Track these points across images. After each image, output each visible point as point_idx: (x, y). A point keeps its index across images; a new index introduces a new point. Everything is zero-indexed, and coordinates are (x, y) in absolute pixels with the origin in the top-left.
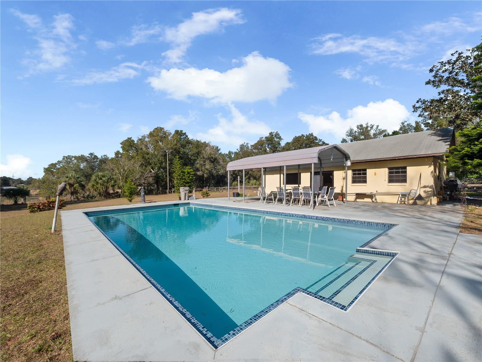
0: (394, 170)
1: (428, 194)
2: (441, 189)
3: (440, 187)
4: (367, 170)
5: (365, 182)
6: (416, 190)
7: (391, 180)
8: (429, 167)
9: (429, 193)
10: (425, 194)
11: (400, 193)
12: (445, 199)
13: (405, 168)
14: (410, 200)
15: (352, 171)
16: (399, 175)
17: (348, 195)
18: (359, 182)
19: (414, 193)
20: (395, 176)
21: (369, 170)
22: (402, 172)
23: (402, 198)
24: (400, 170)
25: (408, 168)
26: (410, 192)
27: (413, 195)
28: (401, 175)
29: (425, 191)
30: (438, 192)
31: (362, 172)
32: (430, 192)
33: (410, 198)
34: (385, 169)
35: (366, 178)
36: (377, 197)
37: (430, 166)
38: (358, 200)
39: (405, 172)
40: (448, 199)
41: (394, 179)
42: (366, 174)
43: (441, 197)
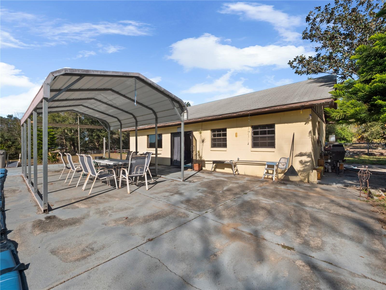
0: (259, 130)
1: (306, 166)
2: (321, 156)
3: (319, 154)
4: (228, 130)
5: (225, 146)
6: (288, 159)
7: (255, 145)
8: (305, 124)
9: (306, 164)
10: (302, 166)
11: (265, 163)
12: (327, 170)
13: (273, 126)
14: (280, 173)
15: (211, 131)
16: (266, 137)
17: (206, 162)
18: (219, 146)
19: (284, 164)
20: (261, 137)
21: (230, 129)
22: (270, 132)
23: (269, 171)
24: (267, 130)
25: (277, 126)
26: (279, 161)
27: (283, 167)
28: (268, 137)
29: (301, 161)
30: (318, 161)
31: (222, 133)
32: (309, 164)
33: (279, 170)
34: (248, 127)
35: (226, 141)
36: (239, 167)
37: (307, 122)
38: (217, 170)
39: (273, 132)
40: (330, 171)
41: (259, 142)
42: (225, 135)
43: (322, 168)
